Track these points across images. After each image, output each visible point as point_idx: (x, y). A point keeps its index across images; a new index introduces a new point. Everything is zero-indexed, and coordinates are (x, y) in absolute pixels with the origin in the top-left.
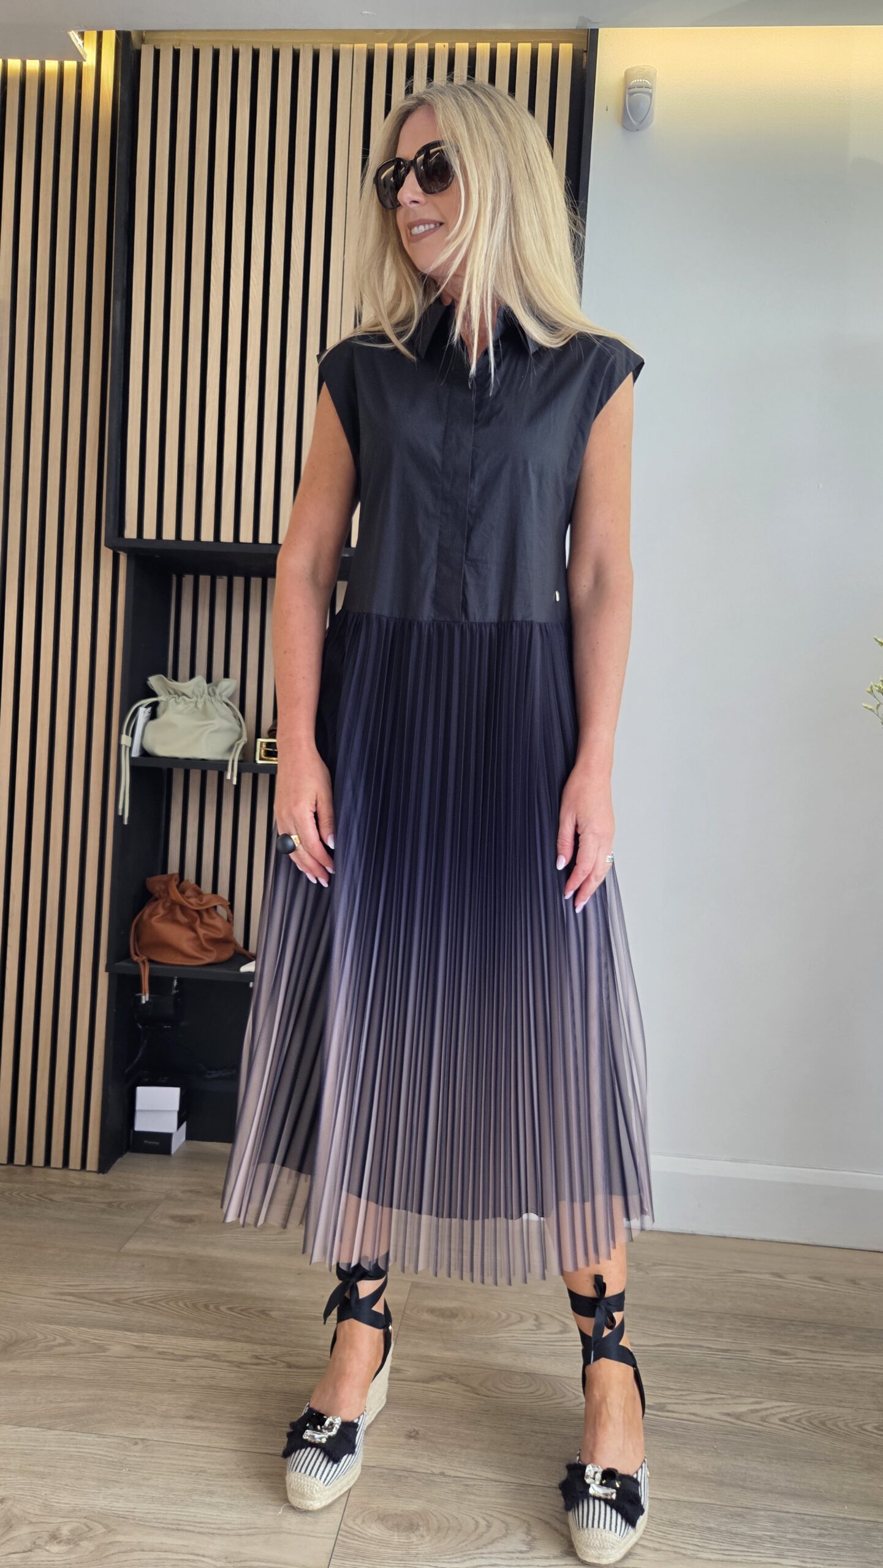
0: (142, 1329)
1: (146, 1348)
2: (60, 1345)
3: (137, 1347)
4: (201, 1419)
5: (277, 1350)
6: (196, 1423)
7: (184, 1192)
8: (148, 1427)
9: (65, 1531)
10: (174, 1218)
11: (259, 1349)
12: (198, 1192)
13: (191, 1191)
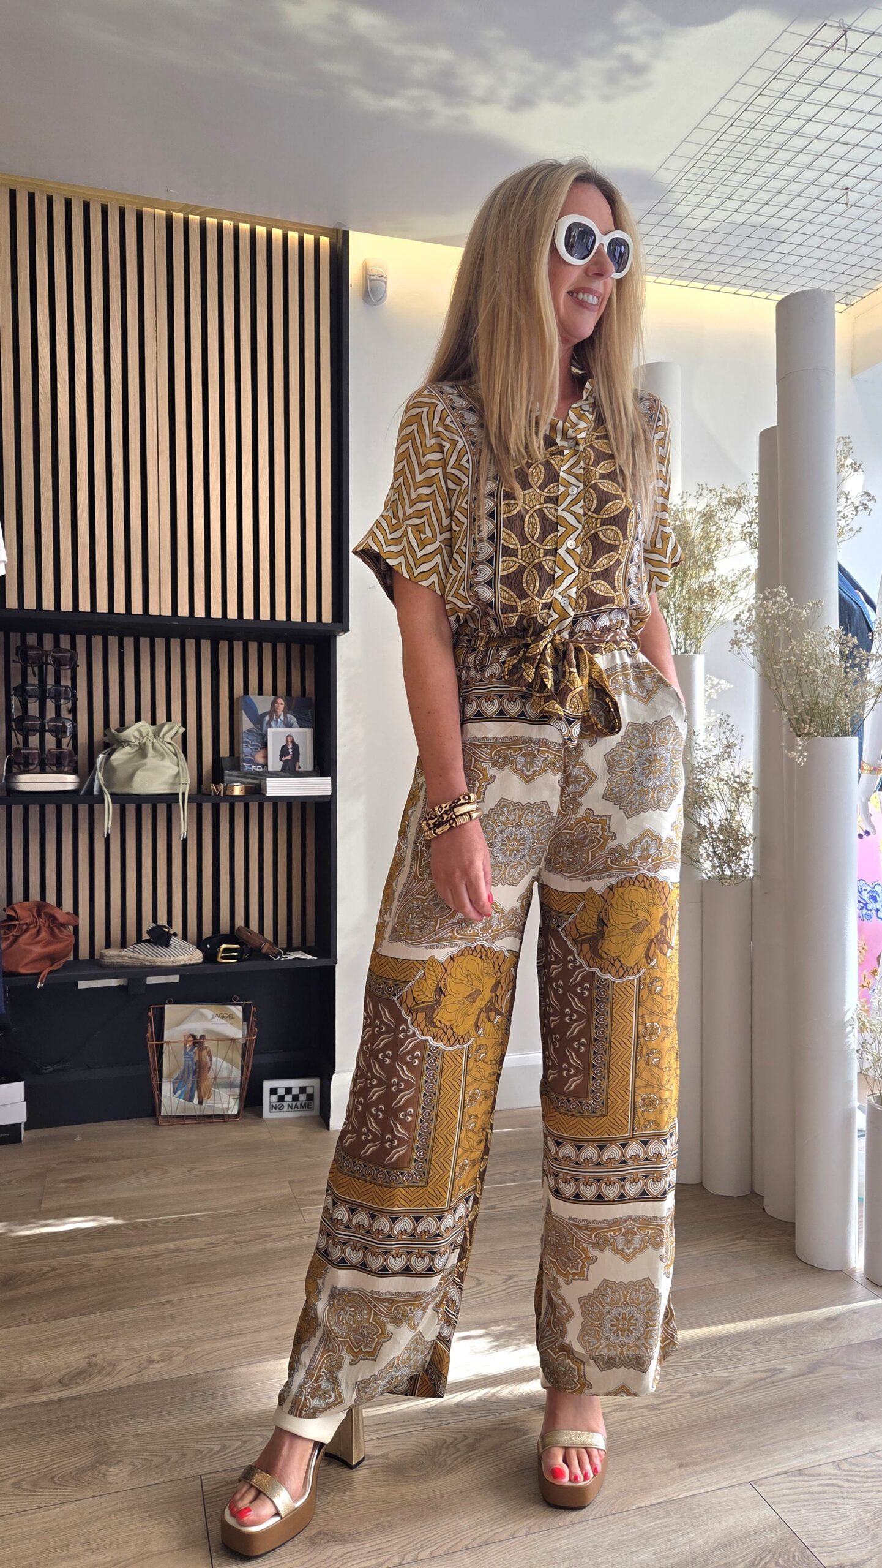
0: (107, 1249)
1: (121, 1258)
2: (49, 1271)
3: (114, 1258)
4: (199, 1282)
5: (222, 1237)
6: (199, 1285)
7: (58, 1164)
8: (163, 1295)
9: (155, 1356)
10: (65, 1181)
11: (208, 1240)
12: (71, 1162)
13: (65, 1162)
